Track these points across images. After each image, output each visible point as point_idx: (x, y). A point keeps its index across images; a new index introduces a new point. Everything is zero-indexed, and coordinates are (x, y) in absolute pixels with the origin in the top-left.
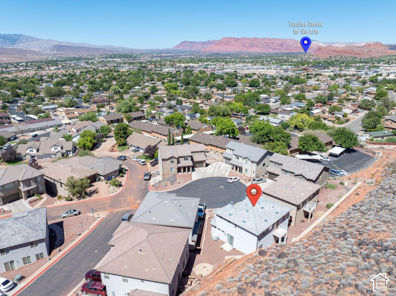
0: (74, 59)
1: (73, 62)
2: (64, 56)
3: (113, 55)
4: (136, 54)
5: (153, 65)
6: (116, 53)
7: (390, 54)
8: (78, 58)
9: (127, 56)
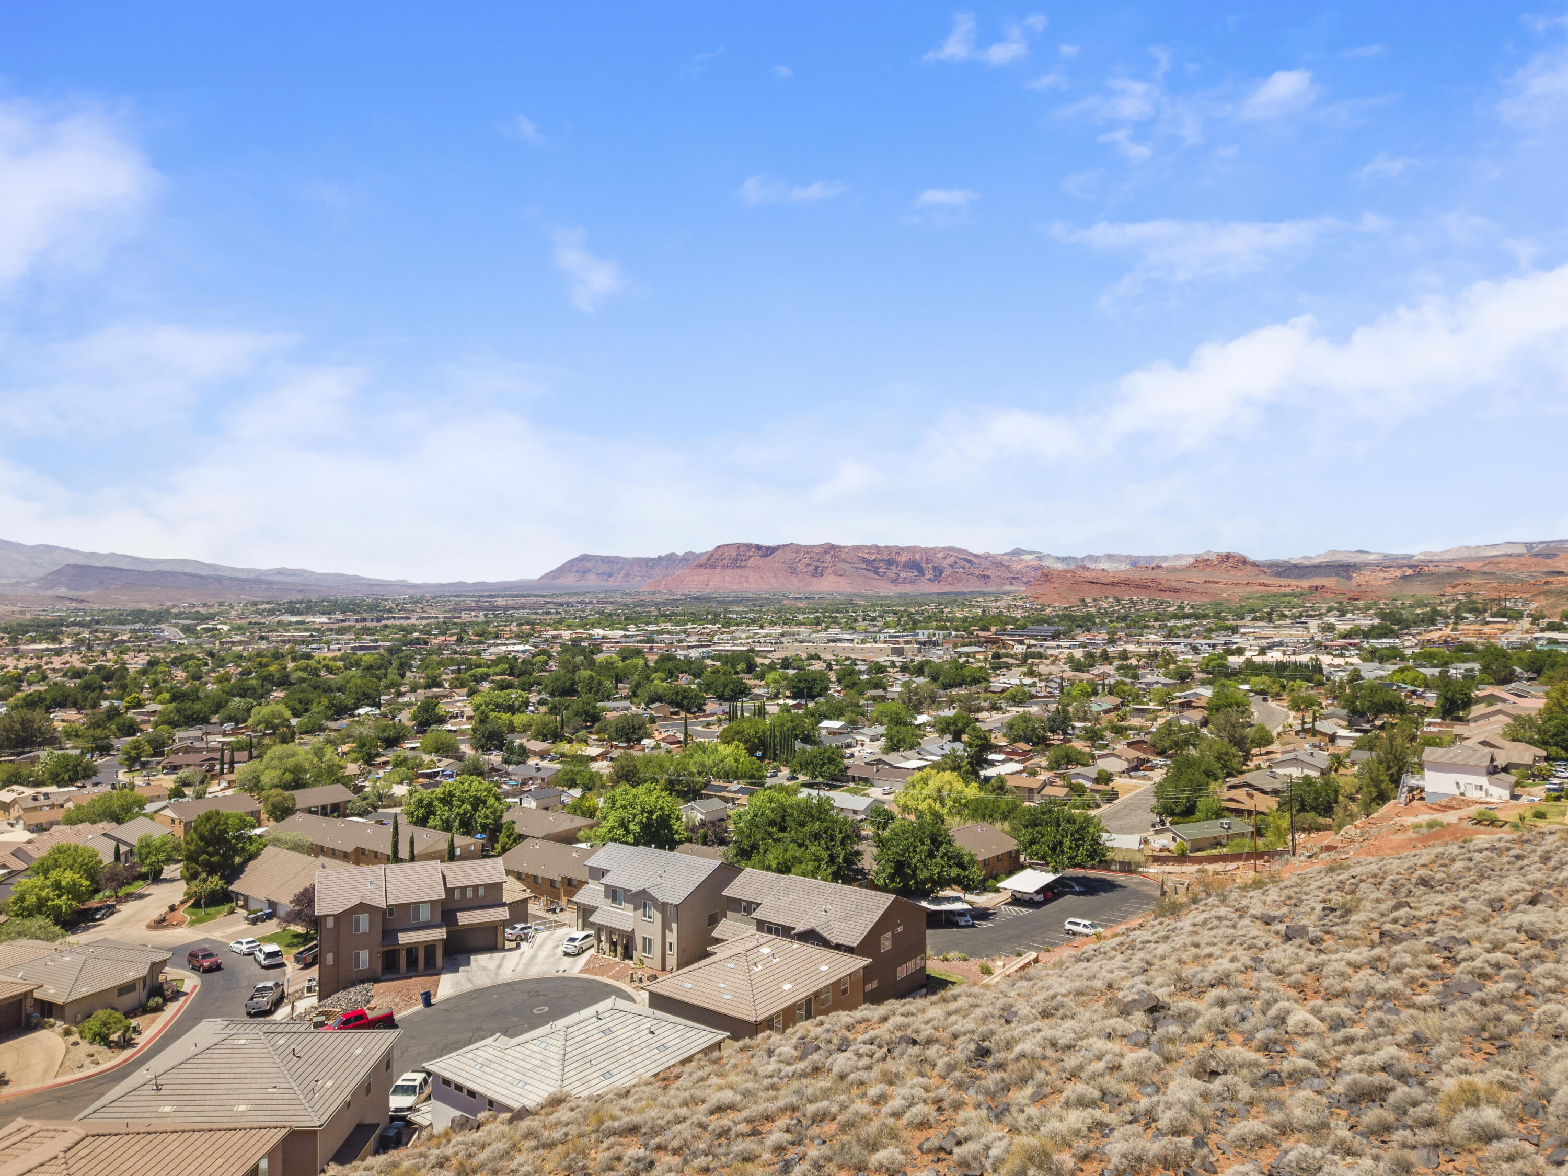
0: (138, 615)
1: (128, 627)
2: (96, 607)
3: (301, 602)
4: (393, 601)
5: (452, 635)
6: (314, 597)
7: (1275, 590)
8: (153, 614)
9: (358, 605)
